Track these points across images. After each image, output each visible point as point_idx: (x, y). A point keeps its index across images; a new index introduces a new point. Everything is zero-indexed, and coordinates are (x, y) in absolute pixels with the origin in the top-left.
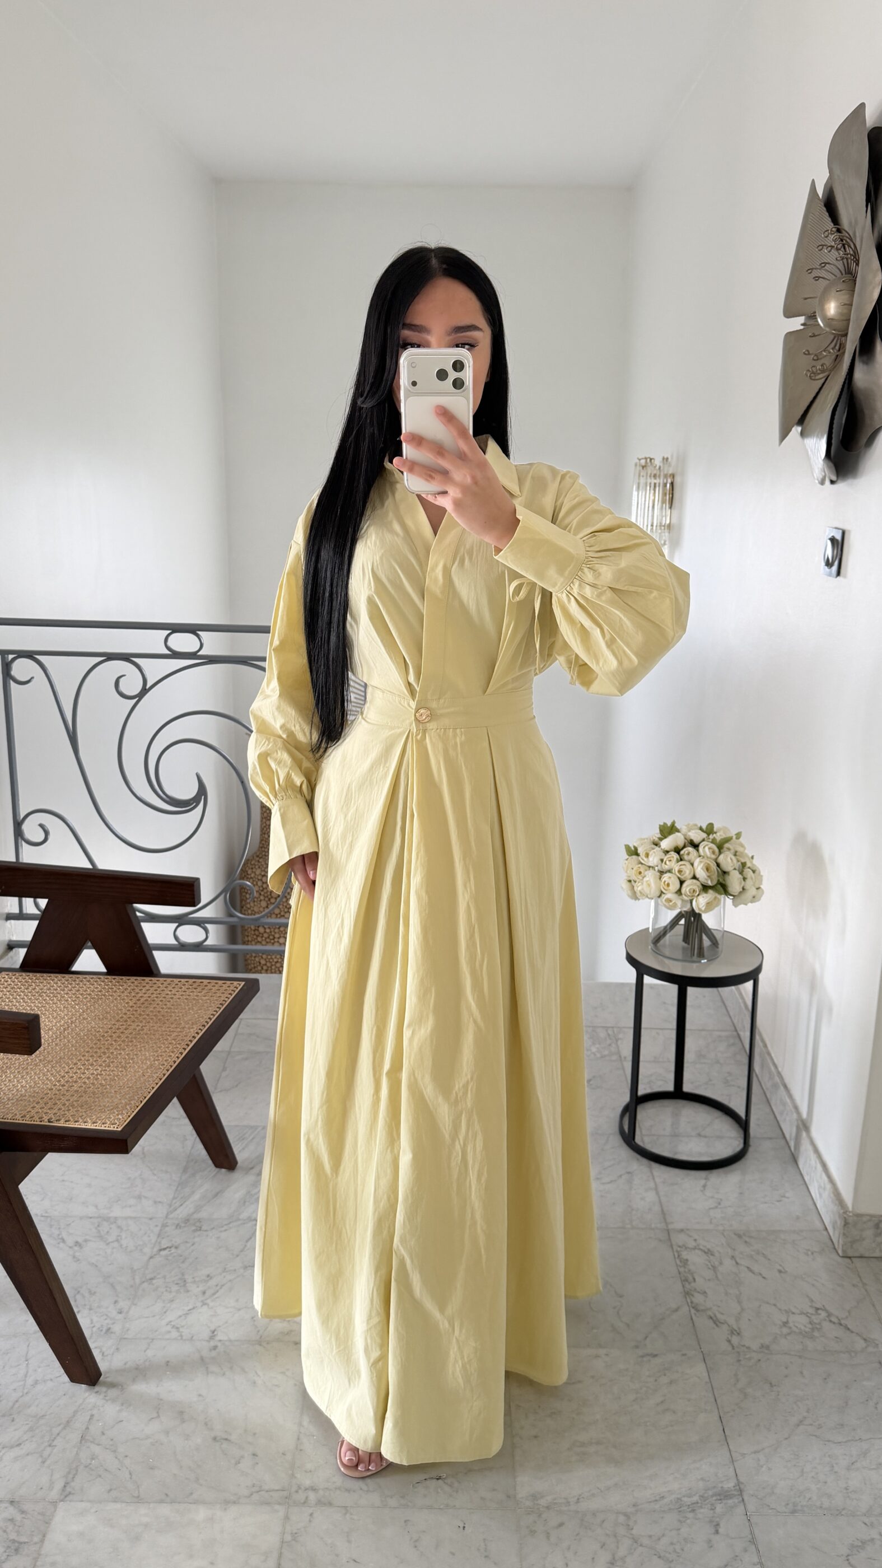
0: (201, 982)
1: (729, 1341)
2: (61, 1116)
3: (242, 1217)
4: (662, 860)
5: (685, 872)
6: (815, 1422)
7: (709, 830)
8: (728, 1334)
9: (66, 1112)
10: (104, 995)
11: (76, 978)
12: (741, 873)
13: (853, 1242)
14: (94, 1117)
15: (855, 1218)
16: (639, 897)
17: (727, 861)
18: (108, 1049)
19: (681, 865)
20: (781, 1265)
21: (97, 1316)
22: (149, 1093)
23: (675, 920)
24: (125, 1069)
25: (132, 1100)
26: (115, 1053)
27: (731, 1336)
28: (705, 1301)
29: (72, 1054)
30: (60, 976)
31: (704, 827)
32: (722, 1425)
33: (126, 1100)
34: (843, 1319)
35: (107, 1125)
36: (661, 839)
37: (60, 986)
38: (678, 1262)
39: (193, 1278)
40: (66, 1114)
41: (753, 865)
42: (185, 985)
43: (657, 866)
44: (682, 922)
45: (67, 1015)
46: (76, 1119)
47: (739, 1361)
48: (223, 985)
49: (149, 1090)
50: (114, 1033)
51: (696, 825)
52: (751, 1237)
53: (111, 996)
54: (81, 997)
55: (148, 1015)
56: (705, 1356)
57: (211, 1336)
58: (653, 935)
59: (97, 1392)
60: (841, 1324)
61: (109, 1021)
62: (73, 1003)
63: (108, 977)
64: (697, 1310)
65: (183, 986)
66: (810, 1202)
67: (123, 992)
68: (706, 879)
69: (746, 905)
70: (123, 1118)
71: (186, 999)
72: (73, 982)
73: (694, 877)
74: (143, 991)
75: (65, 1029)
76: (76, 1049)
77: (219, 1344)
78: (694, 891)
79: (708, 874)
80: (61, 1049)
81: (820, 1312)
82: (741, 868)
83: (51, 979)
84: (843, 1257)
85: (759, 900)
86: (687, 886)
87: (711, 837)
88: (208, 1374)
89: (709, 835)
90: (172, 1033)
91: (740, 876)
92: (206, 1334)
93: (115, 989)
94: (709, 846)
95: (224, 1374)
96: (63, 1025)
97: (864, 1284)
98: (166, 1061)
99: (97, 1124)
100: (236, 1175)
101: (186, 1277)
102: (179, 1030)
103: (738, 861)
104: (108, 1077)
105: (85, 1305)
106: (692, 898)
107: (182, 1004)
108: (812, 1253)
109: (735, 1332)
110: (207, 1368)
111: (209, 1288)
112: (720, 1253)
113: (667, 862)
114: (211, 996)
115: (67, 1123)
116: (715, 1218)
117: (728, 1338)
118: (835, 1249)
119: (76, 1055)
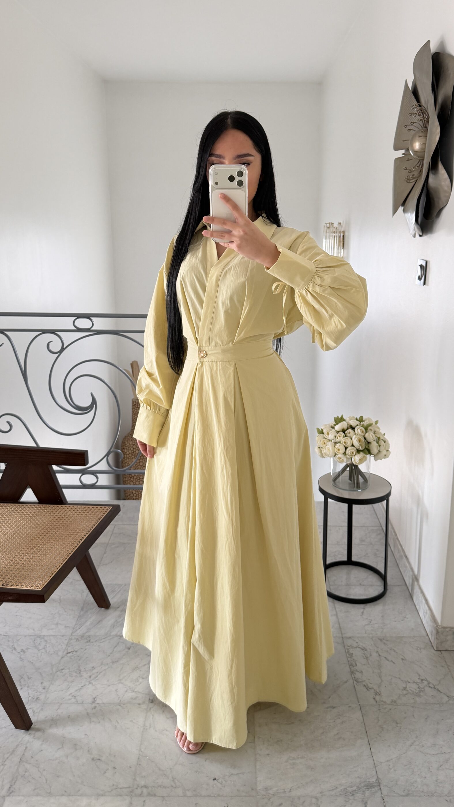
0: (89, 507)
1: (374, 699)
2: (9, 583)
3: (112, 634)
4: (336, 437)
5: (348, 443)
6: (420, 743)
7: (361, 420)
8: (374, 695)
9: (12, 580)
10: (36, 515)
11: (22, 505)
12: (378, 443)
13: (442, 642)
14: (27, 583)
15: (442, 629)
16: (325, 457)
17: (370, 436)
18: (37, 544)
19: (346, 439)
20: (403, 656)
21: (31, 691)
22: (57, 569)
23: (343, 469)
24: (45, 555)
25: (48, 573)
26: (40, 547)
27: (376, 696)
28: (362, 677)
29: (17, 547)
30: (13, 505)
31: (358, 418)
32: (370, 746)
33: (45, 573)
34: (436, 685)
35: (34, 587)
36: (335, 425)
37: (13, 510)
38: (348, 655)
39: (85, 669)
40: (12, 581)
41: (384, 438)
42: (80, 509)
43: (333, 440)
44: (348, 469)
45: (15, 526)
46: (17, 584)
47: (379, 709)
48: (100, 508)
49: (57, 568)
50: (40, 536)
51: (354, 417)
52: (387, 640)
53: (40, 515)
54: (24, 516)
55: (59, 526)
56: (361, 707)
57: (93, 701)
58: (333, 477)
59: (30, 734)
60: (435, 688)
61: (38, 529)
62: (19, 519)
63: (39, 505)
64: (358, 682)
65: (79, 510)
66: (419, 621)
67: (47, 513)
68: (359, 447)
69: (381, 460)
70: (42, 583)
71: (80, 516)
72: (20, 508)
73: (353, 446)
74: (57, 513)
75: (14, 534)
76: (19, 545)
77: (97, 706)
78: (353, 453)
79: (360, 444)
80: (11, 545)
81: (424, 681)
82: (378, 440)
83: (8, 507)
84: (436, 650)
85: (388, 457)
86: (349, 450)
87: (362, 423)
88: (91, 722)
89: (360, 422)
90: (71, 536)
91: (377, 445)
92: (90, 700)
93: (42, 511)
94: (360, 428)
95: (99, 723)
96: (14, 532)
97: (448, 666)
98: (67, 551)
99: (28, 587)
100: (110, 611)
101: (81, 668)
102: (75, 533)
103: (376, 436)
104: (36, 560)
105: (25, 685)
106: (351, 457)
107: (78, 519)
108: (420, 649)
109: (377, 694)
110: (90, 719)
111: (93, 674)
112: (370, 649)
113: (338, 438)
114: (94, 515)
115: (12, 586)
116: (368, 630)
117: (374, 697)
118: (432, 646)
119: (20, 548)
